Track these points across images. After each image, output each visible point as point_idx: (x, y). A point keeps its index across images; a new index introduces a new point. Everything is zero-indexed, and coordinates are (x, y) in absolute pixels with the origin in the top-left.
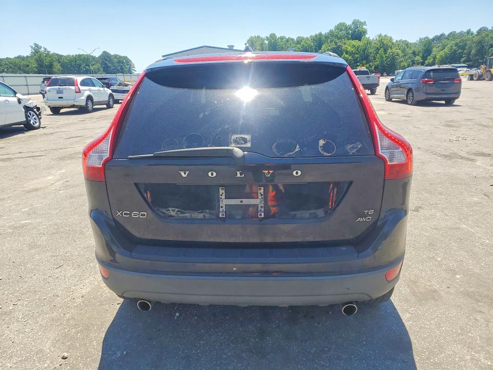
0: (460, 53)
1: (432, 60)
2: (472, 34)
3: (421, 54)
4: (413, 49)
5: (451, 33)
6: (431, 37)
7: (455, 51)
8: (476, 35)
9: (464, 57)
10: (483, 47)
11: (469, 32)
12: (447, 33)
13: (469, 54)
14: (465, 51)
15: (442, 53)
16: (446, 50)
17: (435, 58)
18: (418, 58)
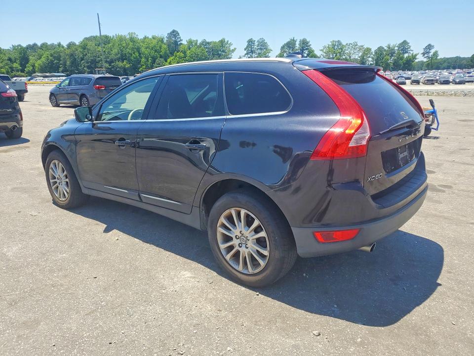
0: (57, 63)
1: (31, 68)
2: (63, 47)
3: (18, 61)
4: (8, 55)
5: (43, 44)
6: (24, 45)
7: (52, 62)
8: (67, 49)
9: (61, 67)
10: (75, 59)
11: (59, 45)
12: (39, 44)
13: (65, 64)
14: (61, 62)
15: (39, 62)
16: (43, 59)
17: (33, 66)
18: (16, 65)
